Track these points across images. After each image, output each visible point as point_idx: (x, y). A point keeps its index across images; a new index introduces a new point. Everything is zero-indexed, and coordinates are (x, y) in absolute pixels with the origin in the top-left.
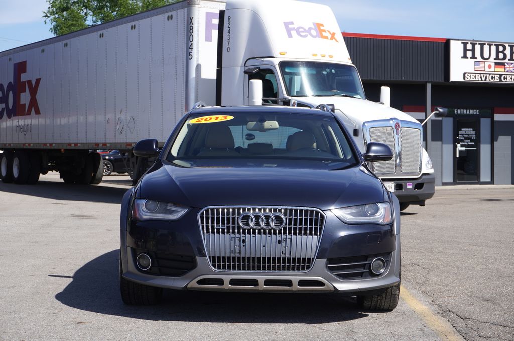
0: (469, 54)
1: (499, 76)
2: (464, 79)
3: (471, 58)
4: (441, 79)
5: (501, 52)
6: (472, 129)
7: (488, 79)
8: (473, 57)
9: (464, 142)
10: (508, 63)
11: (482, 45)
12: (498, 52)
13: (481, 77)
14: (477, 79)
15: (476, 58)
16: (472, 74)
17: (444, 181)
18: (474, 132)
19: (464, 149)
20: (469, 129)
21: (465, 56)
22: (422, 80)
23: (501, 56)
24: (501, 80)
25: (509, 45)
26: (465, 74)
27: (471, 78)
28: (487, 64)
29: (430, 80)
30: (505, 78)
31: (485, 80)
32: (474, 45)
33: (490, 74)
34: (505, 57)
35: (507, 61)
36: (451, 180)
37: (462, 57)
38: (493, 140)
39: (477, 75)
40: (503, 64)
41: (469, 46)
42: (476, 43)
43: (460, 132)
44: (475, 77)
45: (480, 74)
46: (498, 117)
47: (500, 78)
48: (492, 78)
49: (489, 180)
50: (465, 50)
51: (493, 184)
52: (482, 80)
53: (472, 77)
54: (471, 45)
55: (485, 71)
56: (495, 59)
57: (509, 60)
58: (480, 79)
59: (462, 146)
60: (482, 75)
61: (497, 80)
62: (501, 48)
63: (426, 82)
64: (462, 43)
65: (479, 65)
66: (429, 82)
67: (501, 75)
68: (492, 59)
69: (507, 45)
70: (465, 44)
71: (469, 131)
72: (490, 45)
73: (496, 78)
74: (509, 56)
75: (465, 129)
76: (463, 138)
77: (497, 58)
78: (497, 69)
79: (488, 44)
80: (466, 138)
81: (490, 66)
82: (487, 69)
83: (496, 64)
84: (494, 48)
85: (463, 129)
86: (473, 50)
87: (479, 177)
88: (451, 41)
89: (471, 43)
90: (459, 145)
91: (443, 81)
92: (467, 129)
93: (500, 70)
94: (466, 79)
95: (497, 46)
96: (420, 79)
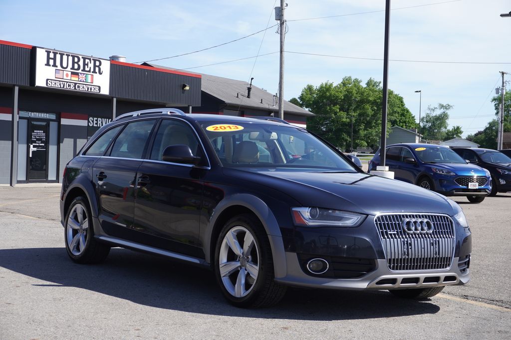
0: (51, 62)
1: (74, 84)
2: (47, 85)
3: (53, 66)
4: (26, 84)
5: (76, 63)
6: (42, 132)
7: (65, 87)
8: (55, 65)
9: (36, 143)
10: (81, 73)
11: (62, 55)
12: (74, 63)
13: (60, 84)
14: (57, 86)
15: (57, 67)
16: (53, 81)
17: (19, 179)
18: (44, 134)
19: (35, 149)
20: (40, 131)
21: (48, 64)
22: (11, 83)
23: (76, 66)
24: (75, 89)
25: (82, 58)
26: (47, 80)
27: (52, 85)
28: (65, 73)
29: (18, 84)
30: (78, 87)
31: (63, 87)
32: (55, 54)
33: (67, 82)
34: (79, 68)
35: (80, 71)
36: (24, 179)
37: (46, 65)
38: (59, 142)
39: (57, 82)
40: (77, 74)
41: (52, 55)
42: (57, 53)
43: (33, 133)
44: (56, 84)
45: (60, 81)
46: (64, 122)
47: (75, 86)
48: (69, 86)
49: (55, 179)
50: (48, 58)
51: (59, 182)
52: (61, 87)
53: (53, 83)
54: (53, 54)
55: (63, 79)
56: (71, 69)
57: (82, 71)
58: (59, 86)
59: (34, 147)
60: (61, 82)
61: (72, 88)
62: (76, 60)
63: (14, 86)
64: (46, 51)
65: (59, 73)
66: (17, 85)
67: (76, 84)
68: (69, 69)
69: (81, 57)
70: (48, 53)
71: (40, 133)
72: (68, 56)
73: (72, 86)
74: (82, 68)
75: (37, 131)
76: (35, 140)
77: (73, 68)
78: (73, 78)
79: (66, 55)
80: (38, 140)
81: (67, 75)
82: (65, 77)
83: (72, 73)
84: (70, 58)
85: (35, 131)
86: (54, 59)
87: (47, 176)
88: (37, 48)
89: (53, 52)
90: (32, 146)
91: (29, 85)
92: (39, 131)
93: (75, 79)
94: (48, 85)
95: (73, 57)
96: (9, 82)
